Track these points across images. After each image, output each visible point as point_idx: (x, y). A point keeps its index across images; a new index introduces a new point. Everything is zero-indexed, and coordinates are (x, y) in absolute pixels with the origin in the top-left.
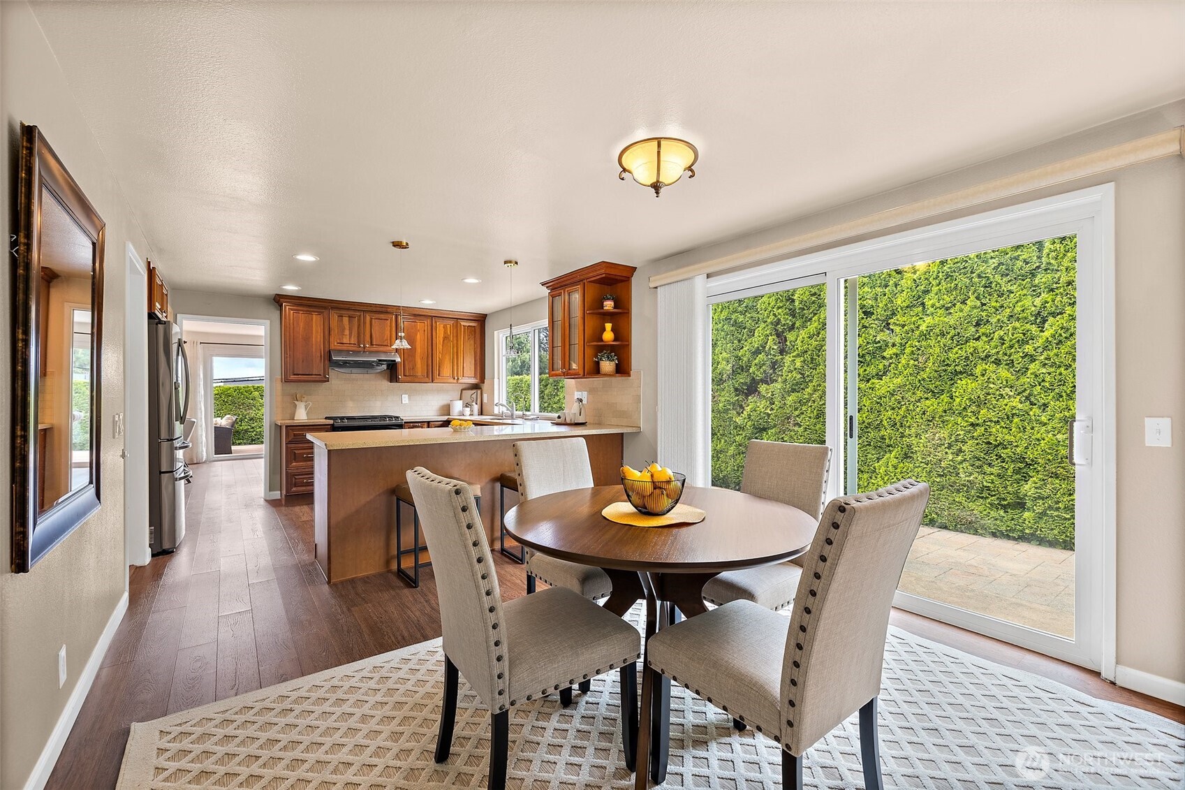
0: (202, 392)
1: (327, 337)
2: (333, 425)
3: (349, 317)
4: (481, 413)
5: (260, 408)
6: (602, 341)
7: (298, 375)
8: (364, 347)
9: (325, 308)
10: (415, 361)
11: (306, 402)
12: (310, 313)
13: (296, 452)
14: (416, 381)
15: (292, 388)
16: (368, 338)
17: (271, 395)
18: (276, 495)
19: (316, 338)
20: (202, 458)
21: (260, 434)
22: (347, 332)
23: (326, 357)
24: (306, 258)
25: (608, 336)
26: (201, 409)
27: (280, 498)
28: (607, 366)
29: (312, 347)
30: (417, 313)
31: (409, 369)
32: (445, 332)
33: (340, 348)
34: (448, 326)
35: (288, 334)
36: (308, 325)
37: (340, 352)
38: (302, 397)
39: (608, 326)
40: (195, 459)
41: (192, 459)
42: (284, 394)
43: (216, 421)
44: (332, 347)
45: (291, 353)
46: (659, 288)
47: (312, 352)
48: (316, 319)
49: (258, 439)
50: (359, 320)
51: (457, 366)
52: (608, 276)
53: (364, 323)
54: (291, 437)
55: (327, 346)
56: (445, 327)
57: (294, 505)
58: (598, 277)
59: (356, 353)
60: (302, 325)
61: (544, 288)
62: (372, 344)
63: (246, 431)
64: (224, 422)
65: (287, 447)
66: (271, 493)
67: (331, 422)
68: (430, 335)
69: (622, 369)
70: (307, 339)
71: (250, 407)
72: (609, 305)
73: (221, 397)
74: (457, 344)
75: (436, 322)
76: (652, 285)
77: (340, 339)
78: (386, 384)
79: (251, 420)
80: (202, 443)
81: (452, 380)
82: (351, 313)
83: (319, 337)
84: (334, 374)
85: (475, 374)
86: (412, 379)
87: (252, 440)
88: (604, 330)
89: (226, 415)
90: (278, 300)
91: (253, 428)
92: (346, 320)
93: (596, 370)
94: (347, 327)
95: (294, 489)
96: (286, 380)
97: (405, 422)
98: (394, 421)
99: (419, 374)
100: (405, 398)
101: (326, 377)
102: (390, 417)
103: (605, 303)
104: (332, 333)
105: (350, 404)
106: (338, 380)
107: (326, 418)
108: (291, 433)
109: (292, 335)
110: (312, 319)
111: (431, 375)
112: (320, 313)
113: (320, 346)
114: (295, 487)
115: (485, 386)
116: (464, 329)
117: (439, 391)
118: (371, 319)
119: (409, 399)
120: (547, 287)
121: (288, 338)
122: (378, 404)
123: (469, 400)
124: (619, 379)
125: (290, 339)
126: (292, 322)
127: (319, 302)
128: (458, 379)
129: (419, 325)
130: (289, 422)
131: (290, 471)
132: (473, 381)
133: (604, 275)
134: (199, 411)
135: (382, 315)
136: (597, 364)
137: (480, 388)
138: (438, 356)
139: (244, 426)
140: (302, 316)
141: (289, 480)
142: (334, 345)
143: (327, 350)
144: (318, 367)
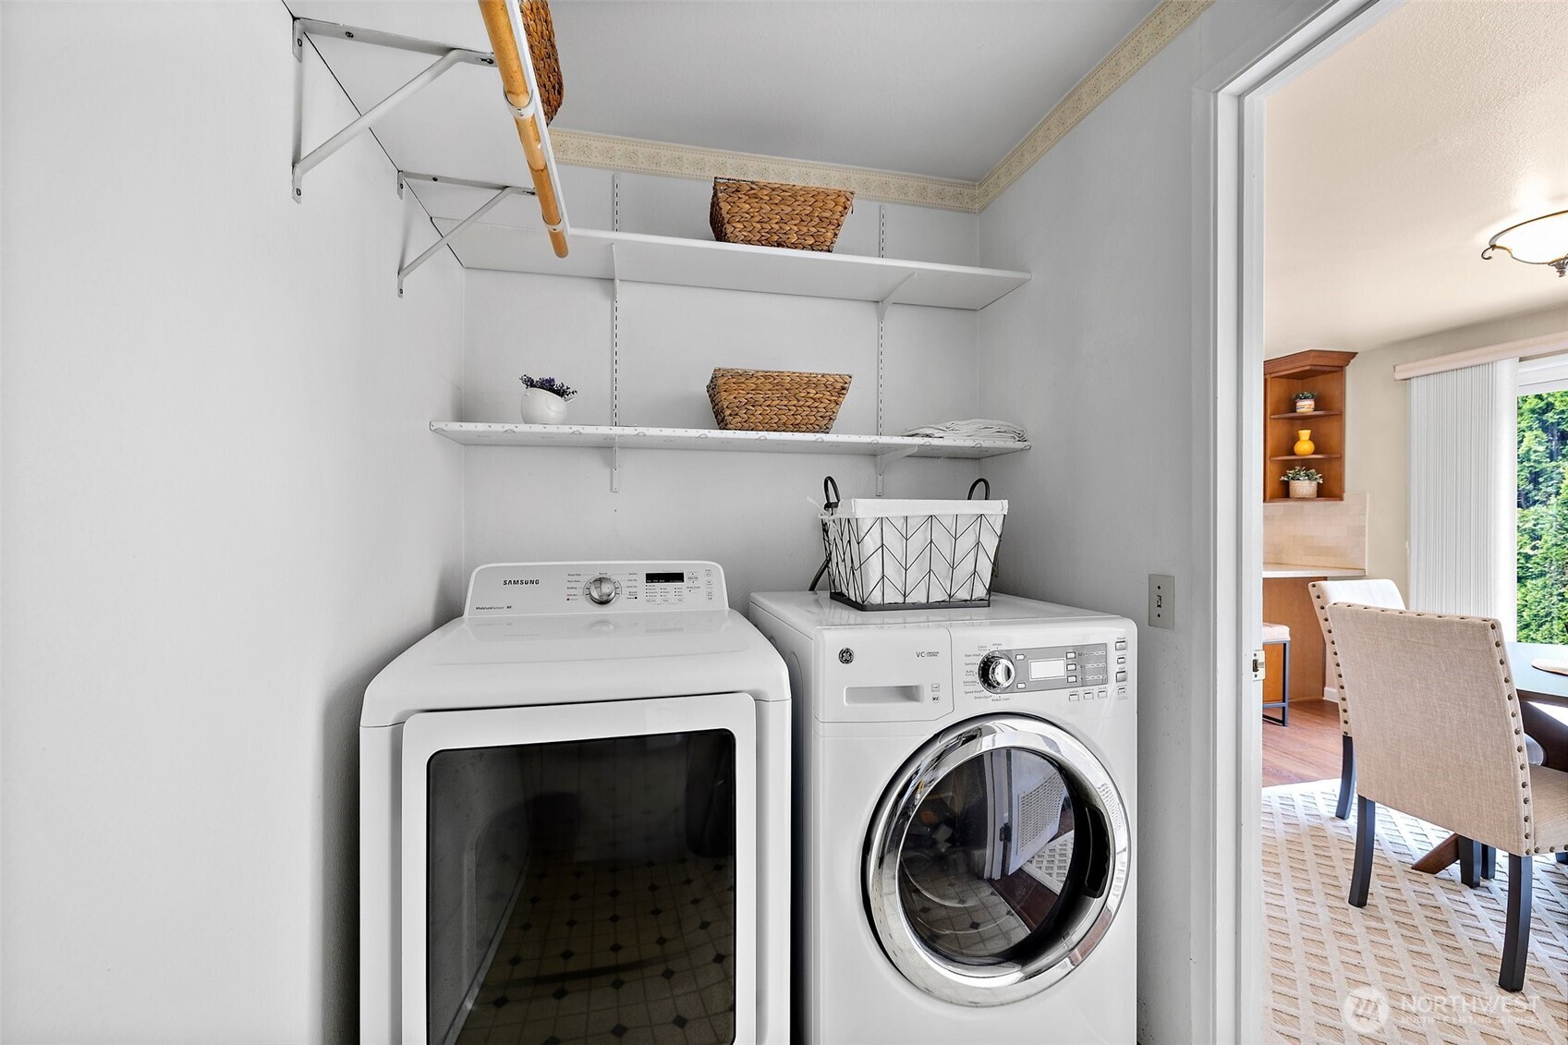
6: (1294, 454)
25: (1305, 446)
28: (1304, 486)
39: (1305, 434)
46: (1414, 382)
52: (1313, 368)
58: (1296, 370)
69: (1330, 491)
72: (1306, 406)
76: (1399, 376)
88: (1295, 439)
93: (1284, 492)
103: (1298, 404)
124: (1323, 505)
133: (1308, 368)
136: (1286, 485)
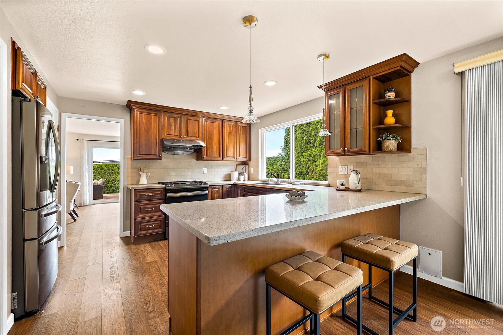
0: (87, 167)
1: (160, 131)
2: (165, 188)
3: (174, 118)
4: (249, 179)
5: (118, 175)
6: (384, 124)
7: (142, 155)
8: (183, 138)
9: (159, 111)
10: (213, 147)
11: (147, 173)
12: (150, 114)
13: (142, 207)
14: (214, 159)
15: (139, 164)
16: (185, 132)
17: (124, 168)
18: (127, 233)
19: (154, 130)
20: (87, 203)
21: (118, 188)
22: (173, 128)
23: (160, 144)
24: (155, 50)
25: (390, 120)
26: (86, 176)
27: (130, 235)
28: (390, 144)
29: (151, 137)
30: (214, 117)
31: (210, 152)
32: (230, 130)
33: (168, 138)
34: (232, 126)
35: (135, 127)
36: (149, 122)
37: (168, 140)
38: (144, 169)
39: (390, 113)
40: (83, 204)
41: (81, 204)
42: (132, 168)
43: (95, 182)
44: (164, 137)
45: (138, 140)
47: (151, 139)
48: (154, 119)
49: (117, 190)
50: (180, 120)
51: (236, 151)
53: (183, 122)
54: (138, 197)
55: (160, 136)
56: (230, 126)
57: (139, 244)
59: (178, 141)
60: (144, 122)
61: (321, 90)
62: (188, 136)
63: (111, 186)
64: (99, 182)
65: (135, 204)
66: (124, 232)
67: (164, 186)
68: (221, 131)
69: (404, 148)
70: (148, 131)
71: (112, 174)
72: (390, 95)
73: (98, 169)
74: (236, 137)
75: (225, 123)
76: (457, 70)
77: (168, 132)
78: (194, 161)
79: (113, 181)
80: (86, 195)
81: (233, 159)
82: (175, 115)
83: (155, 130)
84: (163, 155)
85: (246, 155)
86: (211, 158)
87: (114, 191)
88: (386, 116)
89: (101, 178)
90: (130, 105)
91: (114, 185)
92: (172, 120)
93: (379, 148)
94: (173, 124)
95: (140, 232)
96: (135, 159)
97: (209, 186)
98: (203, 186)
99: (215, 155)
100: (205, 170)
101: (160, 157)
102: (201, 183)
103: (386, 94)
104: (164, 128)
105: (173, 174)
106: (166, 159)
107: (159, 183)
108: (138, 194)
109: (138, 128)
110: (151, 118)
111: (222, 156)
112: (156, 115)
113: (156, 136)
114: (141, 231)
115: (252, 163)
116: (240, 128)
117: (224, 166)
118: (187, 120)
119: (208, 171)
120: (323, 89)
121: (135, 130)
122: (190, 173)
123: (241, 171)
124: (403, 157)
125: (137, 131)
126: (138, 119)
127: (155, 107)
128: (237, 158)
129: (215, 125)
130: (136, 186)
131: (137, 220)
132: (244, 160)
133: (398, 68)
134: (85, 177)
135: (194, 118)
136: (381, 143)
137: (248, 164)
138: (225, 144)
139: (110, 184)
140: (145, 116)
141: (137, 226)
142: (165, 136)
143: (160, 138)
144: (155, 149)
